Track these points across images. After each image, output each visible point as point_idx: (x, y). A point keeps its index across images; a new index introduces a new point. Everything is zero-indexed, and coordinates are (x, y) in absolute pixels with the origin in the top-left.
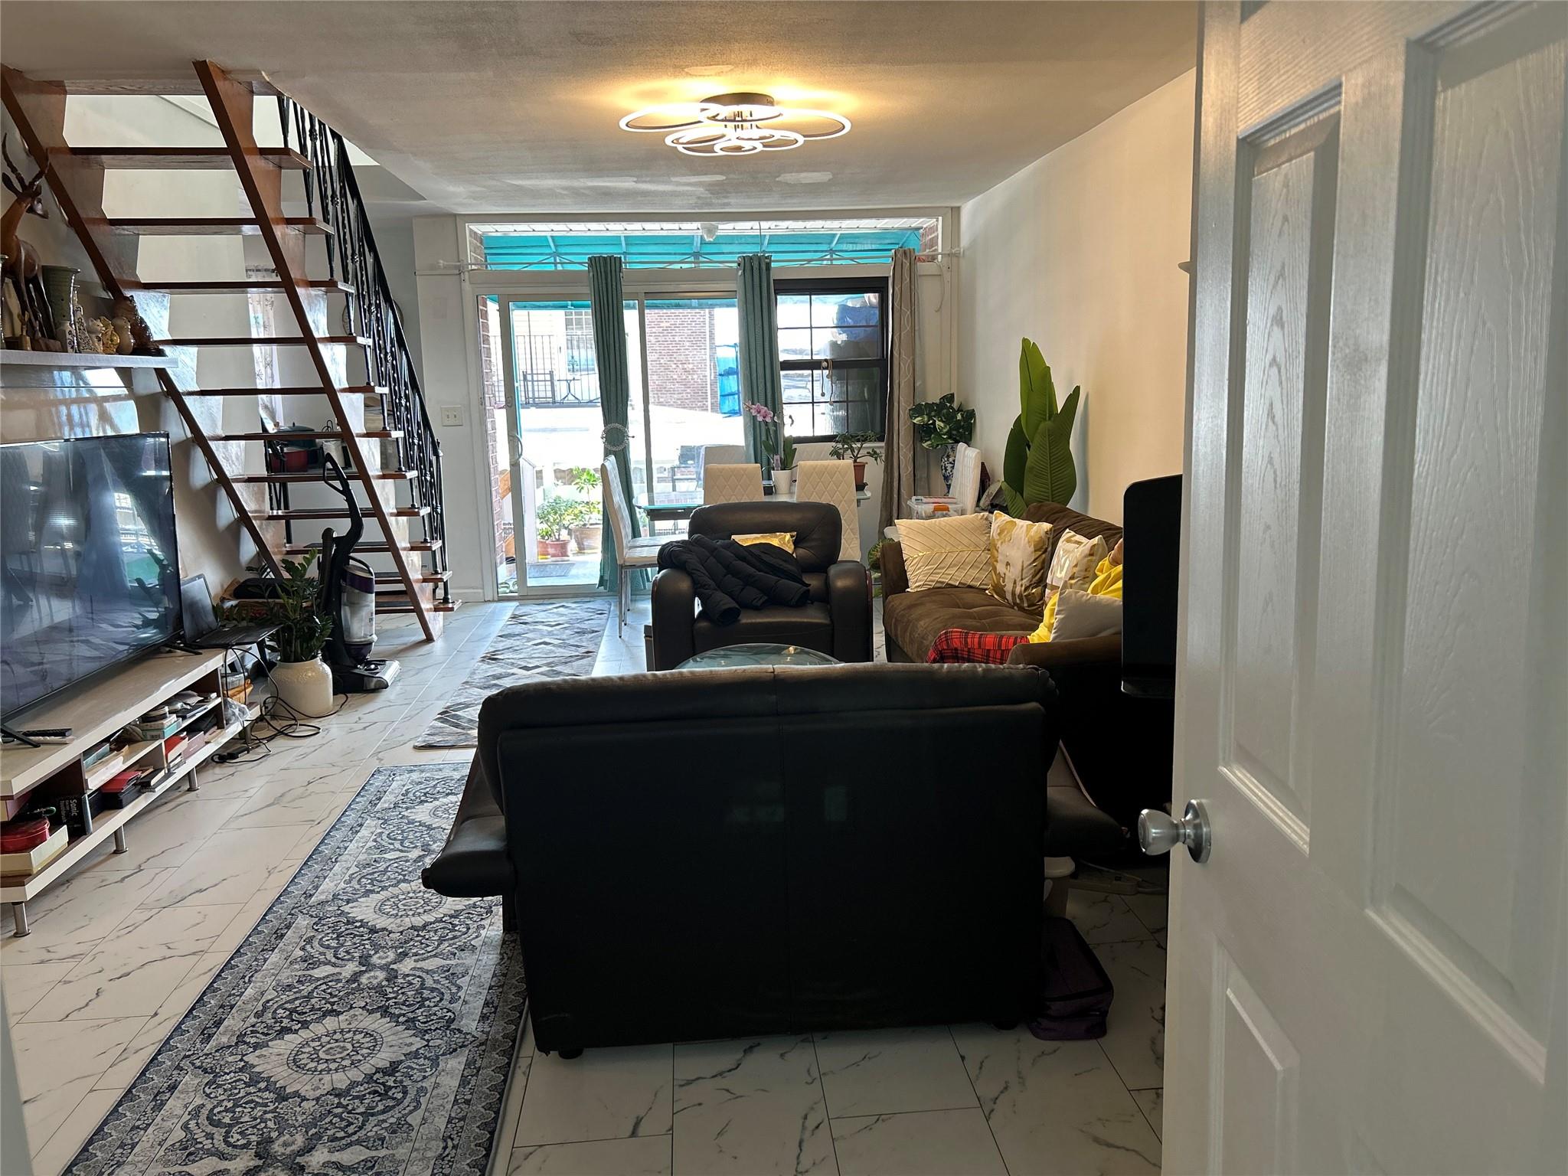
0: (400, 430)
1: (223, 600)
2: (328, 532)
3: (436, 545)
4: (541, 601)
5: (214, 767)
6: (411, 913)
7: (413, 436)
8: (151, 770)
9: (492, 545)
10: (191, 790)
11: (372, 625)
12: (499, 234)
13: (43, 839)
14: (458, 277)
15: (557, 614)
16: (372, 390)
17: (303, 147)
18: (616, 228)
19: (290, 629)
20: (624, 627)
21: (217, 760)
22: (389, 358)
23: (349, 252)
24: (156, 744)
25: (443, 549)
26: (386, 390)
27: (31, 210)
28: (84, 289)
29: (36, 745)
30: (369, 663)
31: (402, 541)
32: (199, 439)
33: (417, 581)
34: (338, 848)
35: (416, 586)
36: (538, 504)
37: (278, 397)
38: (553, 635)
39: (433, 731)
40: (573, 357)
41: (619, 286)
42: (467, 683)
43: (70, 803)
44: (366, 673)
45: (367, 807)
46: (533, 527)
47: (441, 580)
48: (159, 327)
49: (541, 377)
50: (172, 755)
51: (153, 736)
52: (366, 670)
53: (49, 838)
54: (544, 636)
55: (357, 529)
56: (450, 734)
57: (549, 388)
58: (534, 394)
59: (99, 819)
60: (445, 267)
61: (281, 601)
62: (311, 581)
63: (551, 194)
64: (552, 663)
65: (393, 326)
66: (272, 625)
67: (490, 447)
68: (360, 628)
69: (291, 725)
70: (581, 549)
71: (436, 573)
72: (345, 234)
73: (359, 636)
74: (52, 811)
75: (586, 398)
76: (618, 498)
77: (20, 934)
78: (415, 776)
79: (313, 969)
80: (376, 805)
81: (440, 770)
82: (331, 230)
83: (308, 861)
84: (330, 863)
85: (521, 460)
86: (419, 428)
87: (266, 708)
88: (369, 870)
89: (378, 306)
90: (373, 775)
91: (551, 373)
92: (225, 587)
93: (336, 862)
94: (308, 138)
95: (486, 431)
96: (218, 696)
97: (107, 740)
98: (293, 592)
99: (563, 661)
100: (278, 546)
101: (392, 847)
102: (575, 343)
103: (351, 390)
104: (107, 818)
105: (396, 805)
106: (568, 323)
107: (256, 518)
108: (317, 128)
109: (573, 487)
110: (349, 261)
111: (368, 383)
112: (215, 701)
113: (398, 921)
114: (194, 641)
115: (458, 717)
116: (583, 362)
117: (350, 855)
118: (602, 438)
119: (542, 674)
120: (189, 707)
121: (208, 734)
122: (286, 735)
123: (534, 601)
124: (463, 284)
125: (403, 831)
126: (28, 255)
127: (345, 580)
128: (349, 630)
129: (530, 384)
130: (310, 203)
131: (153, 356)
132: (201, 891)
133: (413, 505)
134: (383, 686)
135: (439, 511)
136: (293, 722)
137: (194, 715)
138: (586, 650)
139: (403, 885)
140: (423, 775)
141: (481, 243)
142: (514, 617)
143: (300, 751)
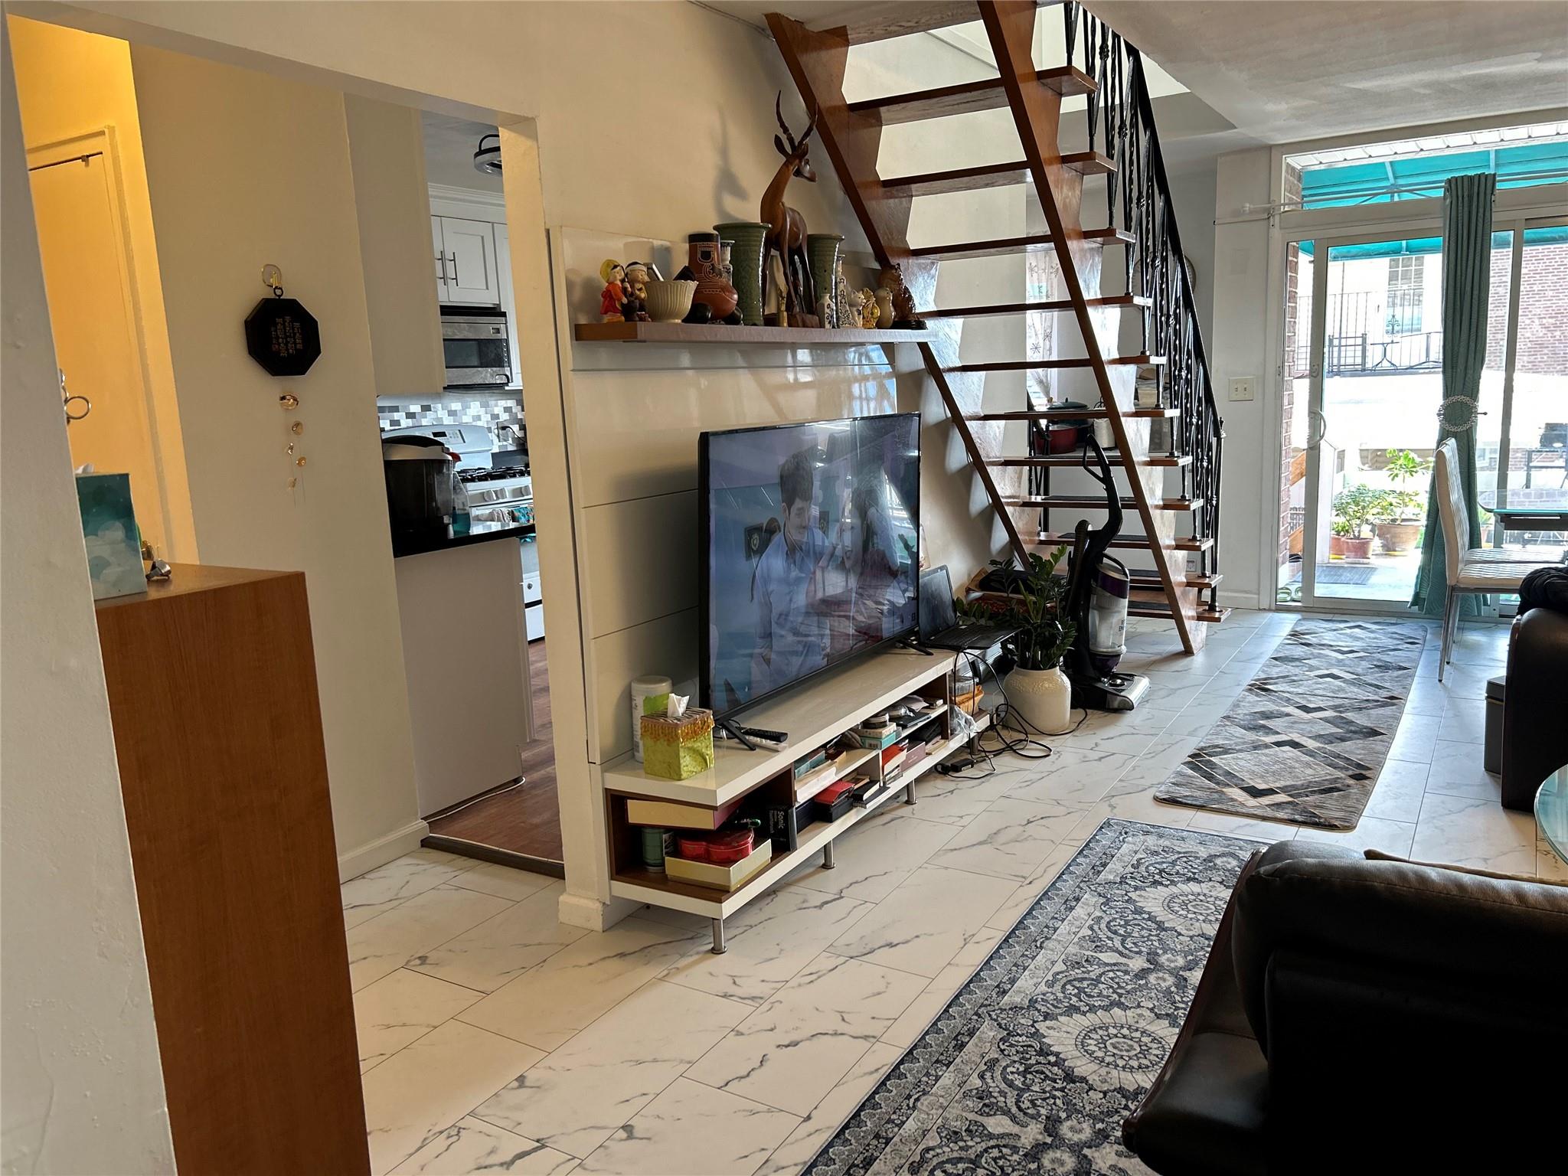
0: (1176, 407)
1: (968, 591)
2: (1083, 524)
3: (1207, 545)
4: (1329, 617)
5: (936, 778)
6: (1121, 1063)
7: (1192, 415)
8: (867, 780)
9: (1275, 543)
10: (908, 802)
11: (1122, 634)
12: (1322, 167)
13: (743, 854)
14: (1266, 222)
15: (1351, 636)
16: (1146, 360)
17: (1090, 69)
18: (1488, 139)
19: (1028, 633)
20: (1446, 667)
21: (940, 770)
22: (1172, 321)
23: (1135, 195)
24: (873, 754)
25: (1214, 549)
26: (1163, 360)
27: (798, 173)
28: (852, 260)
29: (752, 747)
30: (1116, 676)
31: (1165, 536)
32: (957, 419)
33: (1180, 584)
34: (1047, 927)
35: (1178, 591)
36: (1336, 492)
37: (1055, 370)
38: (1344, 665)
39: (1179, 779)
40: (1394, 316)
41: (1488, 214)
42: (1227, 717)
43: (778, 815)
44: (1110, 689)
45: (1088, 874)
46: (1327, 519)
47: (1208, 585)
48: (923, 300)
49: (1351, 342)
50: (888, 767)
51: (870, 745)
52: (1111, 685)
53: (751, 853)
54: (1332, 665)
55: (1115, 520)
56: (1201, 788)
57: (1359, 353)
58: (1339, 360)
59: (804, 834)
60: (1251, 212)
61: (1021, 597)
62: (1056, 580)
63: (1408, 96)
64: (1340, 706)
65: (1180, 283)
66: (1011, 628)
67: (1284, 425)
68: (1108, 638)
69: (1021, 741)
70: (1389, 549)
71: (1204, 576)
72: (1131, 172)
73: (1106, 644)
74: (757, 823)
75: (1406, 363)
76: (1456, 495)
77: (716, 951)
78: (1151, 841)
79: (988, 1115)
80: (1099, 872)
81: (1183, 839)
82: (1113, 166)
83: (1009, 937)
84: (1034, 947)
85: (1322, 442)
86: (1200, 404)
87: (998, 715)
88: (1077, 973)
89: (1164, 260)
90: (1102, 828)
91: (1364, 337)
92: (973, 576)
93: (1041, 947)
94: (1097, 56)
95: (1282, 406)
96: (945, 703)
97: (824, 746)
98: (1038, 590)
99: (1357, 705)
100: (1030, 534)
101: (1110, 943)
102: (1398, 301)
103: (1122, 361)
104: (817, 831)
105: (1123, 880)
106: (1393, 277)
107: (1009, 504)
108: (1110, 43)
109: (1384, 473)
110: (1134, 205)
111: (1143, 353)
112: (941, 708)
113: (1103, 1071)
114: (929, 639)
115: (1212, 765)
116: (1407, 321)
117: (1059, 941)
118: (1439, 415)
119: (1326, 720)
120: (912, 714)
121: (930, 744)
122: (1015, 751)
123: (1323, 616)
124: (1272, 230)
125: (1127, 923)
126: (794, 223)
127: (1096, 581)
128: (1095, 637)
129: (1336, 349)
130: (1091, 136)
131: (912, 329)
132: (891, 945)
133: (1183, 497)
134: (1127, 707)
135: (1214, 502)
136: (1023, 737)
137: (916, 724)
138: (1390, 694)
139: (1116, 1011)
140: (1161, 842)
141: (1300, 179)
142: (1294, 634)
143: (1028, 776)
